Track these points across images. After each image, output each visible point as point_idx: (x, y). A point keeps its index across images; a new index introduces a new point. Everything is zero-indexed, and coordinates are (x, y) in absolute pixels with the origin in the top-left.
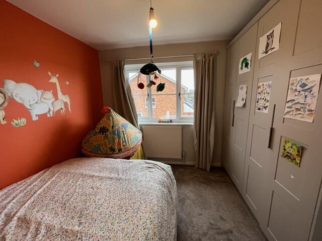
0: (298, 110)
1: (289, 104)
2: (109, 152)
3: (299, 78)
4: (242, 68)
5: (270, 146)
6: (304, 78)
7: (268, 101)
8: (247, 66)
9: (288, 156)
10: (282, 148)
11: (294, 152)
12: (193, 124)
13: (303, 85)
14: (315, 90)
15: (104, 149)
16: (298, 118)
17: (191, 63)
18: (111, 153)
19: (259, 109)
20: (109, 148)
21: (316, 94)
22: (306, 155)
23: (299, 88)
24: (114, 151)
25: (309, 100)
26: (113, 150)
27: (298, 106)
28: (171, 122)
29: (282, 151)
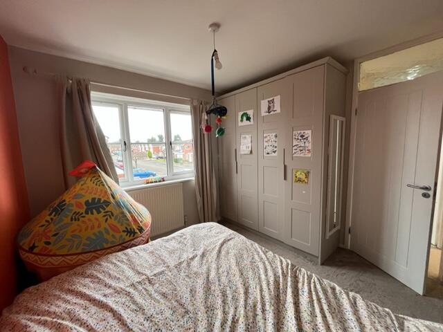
0: (301, 150)
1: (296, 147)
2: (127, 238)
3: (299, 132)
4: (242, 121)
5: (285, 178)
6: (302, 132)
7: (276, 147)
8: (248, 119)
9: (300, 180)
10: (294, 176)
11: (303, 177)
12: (194, 178)
13: (302, 136)
14: (310, 139)
15: (113, 236)
16: (302, 155)
17: (188, 107)
18: (131, 238)
19: (268, 153)
20: (124, 231)
21: (310, 141)
22: (311, 175)
23: (300, 138)
24: (135, 233)
25: (307, 144)
26: (131, 232)
27: (301, 148)
28: (164, 181)
29: (294, 178)
